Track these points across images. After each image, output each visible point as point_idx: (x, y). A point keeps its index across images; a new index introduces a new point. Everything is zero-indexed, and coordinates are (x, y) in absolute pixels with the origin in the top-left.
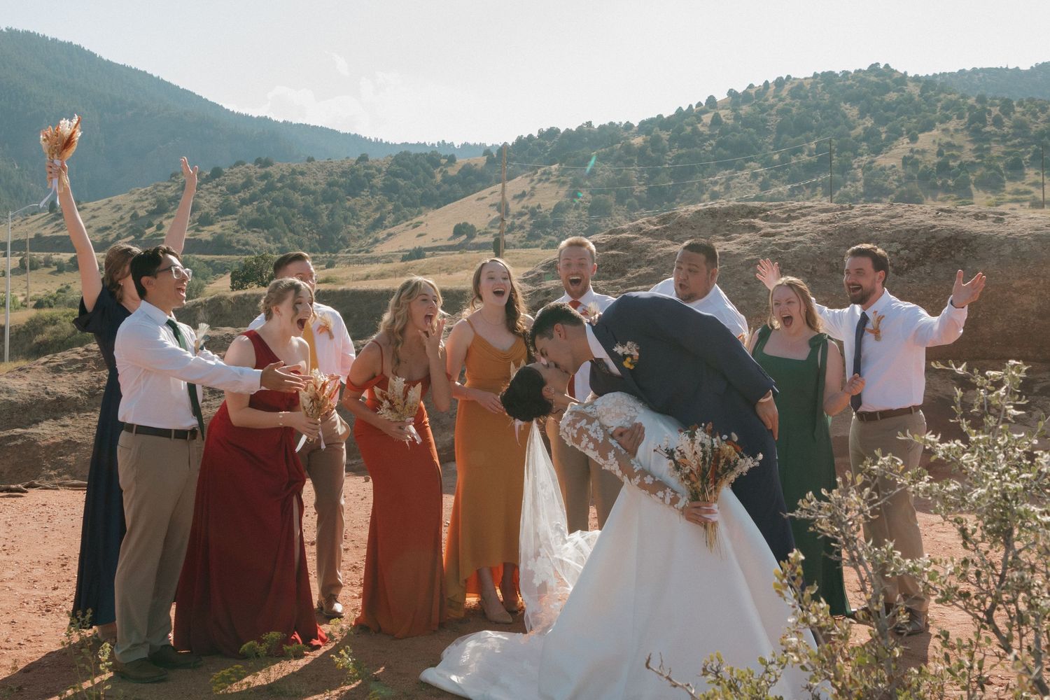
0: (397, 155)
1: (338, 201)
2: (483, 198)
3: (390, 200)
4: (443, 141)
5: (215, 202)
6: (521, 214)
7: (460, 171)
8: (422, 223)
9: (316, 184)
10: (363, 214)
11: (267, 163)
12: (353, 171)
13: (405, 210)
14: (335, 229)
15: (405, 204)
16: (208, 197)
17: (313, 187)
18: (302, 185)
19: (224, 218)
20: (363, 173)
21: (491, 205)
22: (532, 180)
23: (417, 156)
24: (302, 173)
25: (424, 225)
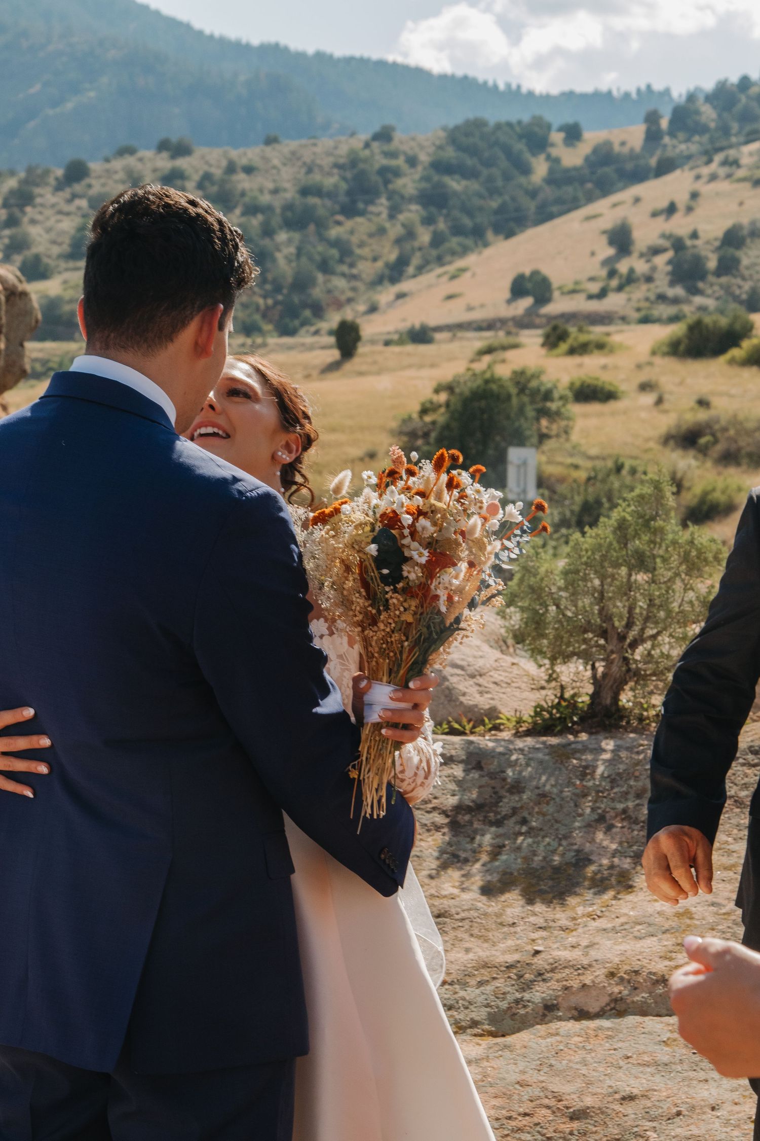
0: (457, 128)
1: (312, 227)
2: (595, 217)
3: (428, 221)
4: (649, 87)
5: (62, 233)
6: (656, 251)
7: (587, 159)
8: (463, 270)
9: (275, 191)
10: (365, 252)
11: (180, 150)
12: (354, 161)
13: (454, 242)
14: (301, 284)
15: (457, 230)
16: (51, 223)
17: (266, 199)
18: (243, 194)
19: (71, 264)
20: (377, 166)
21: (604, 232)
22: (698, 177)
23: (498, 126)
24: (249, 170)
25: (468, 275)
